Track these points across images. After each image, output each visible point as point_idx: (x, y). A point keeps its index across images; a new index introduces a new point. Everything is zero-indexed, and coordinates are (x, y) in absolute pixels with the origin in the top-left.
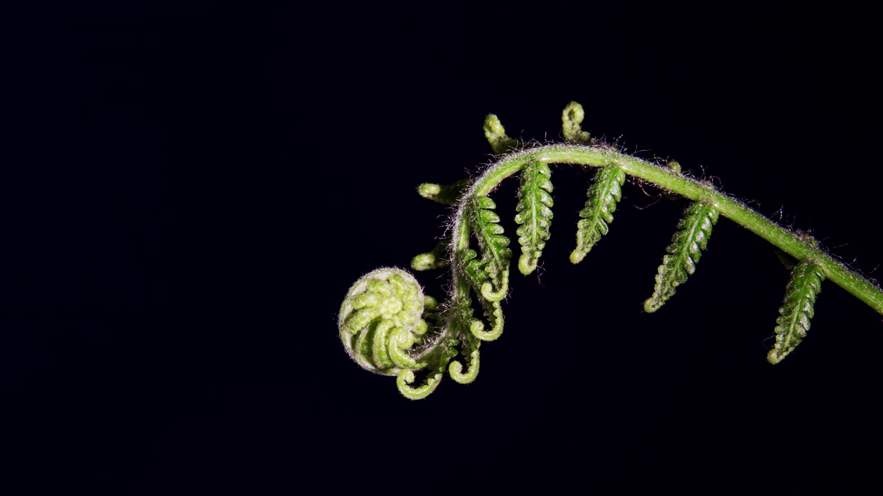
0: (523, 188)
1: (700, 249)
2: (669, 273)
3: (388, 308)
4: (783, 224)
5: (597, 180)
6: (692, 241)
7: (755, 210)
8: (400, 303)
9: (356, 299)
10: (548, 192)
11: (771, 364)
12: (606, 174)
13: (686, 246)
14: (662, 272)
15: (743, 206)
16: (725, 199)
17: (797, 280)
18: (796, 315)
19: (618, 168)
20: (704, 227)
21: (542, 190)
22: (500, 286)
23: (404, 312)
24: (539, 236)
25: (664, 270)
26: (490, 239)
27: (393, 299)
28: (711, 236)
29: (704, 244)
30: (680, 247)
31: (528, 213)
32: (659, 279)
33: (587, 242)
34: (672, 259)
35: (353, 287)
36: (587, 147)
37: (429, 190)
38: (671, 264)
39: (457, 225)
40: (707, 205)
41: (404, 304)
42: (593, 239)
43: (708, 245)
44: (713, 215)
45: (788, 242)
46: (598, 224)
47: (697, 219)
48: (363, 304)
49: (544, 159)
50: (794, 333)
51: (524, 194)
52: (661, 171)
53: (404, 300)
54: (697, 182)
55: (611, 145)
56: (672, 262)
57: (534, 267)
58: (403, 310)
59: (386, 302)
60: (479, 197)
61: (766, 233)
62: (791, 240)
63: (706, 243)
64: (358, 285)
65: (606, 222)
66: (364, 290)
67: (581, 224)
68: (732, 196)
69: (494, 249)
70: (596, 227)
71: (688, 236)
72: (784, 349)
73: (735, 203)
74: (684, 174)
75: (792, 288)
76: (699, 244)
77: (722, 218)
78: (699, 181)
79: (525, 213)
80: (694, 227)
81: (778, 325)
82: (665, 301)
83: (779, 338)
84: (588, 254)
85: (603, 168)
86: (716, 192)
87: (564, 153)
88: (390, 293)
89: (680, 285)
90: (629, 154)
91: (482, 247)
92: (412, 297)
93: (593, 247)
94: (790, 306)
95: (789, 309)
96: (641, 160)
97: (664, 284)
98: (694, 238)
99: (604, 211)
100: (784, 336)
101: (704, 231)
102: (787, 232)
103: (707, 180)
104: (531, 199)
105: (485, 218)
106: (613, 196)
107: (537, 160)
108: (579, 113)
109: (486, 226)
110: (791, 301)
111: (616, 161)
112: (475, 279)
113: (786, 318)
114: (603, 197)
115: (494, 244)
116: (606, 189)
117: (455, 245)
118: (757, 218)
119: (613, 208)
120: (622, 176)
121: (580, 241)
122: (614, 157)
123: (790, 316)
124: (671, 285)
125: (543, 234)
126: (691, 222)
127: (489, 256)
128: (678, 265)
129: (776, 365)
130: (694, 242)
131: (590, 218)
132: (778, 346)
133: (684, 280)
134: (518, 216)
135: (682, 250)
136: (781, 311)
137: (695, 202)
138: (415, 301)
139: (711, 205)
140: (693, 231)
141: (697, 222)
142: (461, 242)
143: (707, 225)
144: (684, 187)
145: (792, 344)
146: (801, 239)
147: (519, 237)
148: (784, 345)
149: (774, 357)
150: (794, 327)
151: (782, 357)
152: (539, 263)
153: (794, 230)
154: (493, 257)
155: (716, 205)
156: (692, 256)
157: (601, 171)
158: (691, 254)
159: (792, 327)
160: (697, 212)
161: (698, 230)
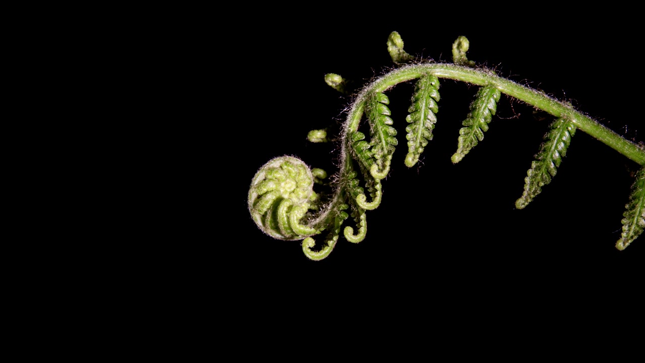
0: (417, 95)
1: (561, 156)
2: (536, 175)
3: (286, 188)
4: (628, 137)
5: (478, 96)
6: (554, 150)
7: (605, 126)
8: (294, 183)
9: (258, 187)
10: (436, 101)
11: (619, 251)
12: (486, 91)
13: (550, 154)
14: (530, 175)
15: (596, 122)
16: (582, 117)
17: (639, 181)
18: (638, 210)
19: (496, 88)
20: (564, 139)
21: (431, 99)
22: (384, 166)
23: (298, 189)
24: (424, 135)
25: (532, 173)
26: (381, 127)
27: (288, 180)
28: (569, 146)
29: (564, 154)
30: (545, 155)
31: (417, 115)
32: (527, 180)
33: (466, 146)
34: (538, 164)
35: (254, 178)
36: (472, 69)
37: (334, 80)
38: (538, 168)
39: (352, 111)
40: (567, 121)
41: (297, 183)
42: (471, 144)
43: (567, 153)
44: (572, 129)
45: (632, 151)
46: (476, 132)
47: (558, 133)
48: (265, 190)
49: (436, 74)
50: (637, 225)
51: (417, 100)
52: (530, 92)
53: (297, 180)
54: (559, 102)
55: (491, 69)
56: (538, 166)
57: (417, 160)
58: (297, 187)
59: (283, 184)
60: (377, 93)
61: (614, 144)
62: (634, 150)
63: (566, 152)
64: (258, 175)
65: (482, 130)
66: (264, 178)
67: (462, 131)
68: (587, 114)
69: (382, 136)
70: (474, 134)
71: (552, 146)
72: (629, 237)
73: (589, 120)
74: (549, 95)
75: (635, 188)
76: (560, 153)
77: (579, 132)
78: (561, 101)
79: (415, 115)
80: (556, 139)
81: (625, 217)
82: (533, 198)
83: (625, 228)
84: (466, 155)
85: (483, 87)
86: (575, 111)
87: (453, 71)
88: (284, 177)
89: (545, 185)
90: (505, 77)
91: (373, 132)
92: (302, 176)
93: (470, 151)
94: (634, 202)
95: (633, 205)
96: (514, 82)
97: (532, 183)
98: (556, 147)
99: (482, 122)
100: (629, 226)
101: (564, 142)
102: (631, 144)
103: (567, 101)
104: (422, 105)
105: (380, 110)
106: (490, 110)
107: (431, 73)
108: (465, 44)
109: (380, 116)
110: (634, 198)
111: (494, 82)
112: (361, 156)
113: (631, 212)
114: (482, 110)
115: (383, 132)
116: (484, 105)
117: (347, 126)
118: (607, 132)
119: (489, 120)
120: (498, 94)
121: (460, 145)
122: (493, 79)
123: (634, 210)
124: (538, 186)
125: (427, 134)
126: (554, 135)
127: (377, 140)
128: (543, 169)
129: (623, 251)
130: (556, 151)
131: (470, 127)
132: (624, 235)
133: (548, 181)
134: (409, 116)
135: (546, 157)
136: (627, 206)
137: (557, 118)
138: (305, 179)
139: (570, 121)
140: (555, 141)
141: (559, 135)
142: (353, 124)
143: (566, 137)
144: (548, 106)
145: (636, 233)
146: (642, 148)
147: (407, 133)
148: (629, 234)
149: (621, 245)
150: (637, 219)
151: (627, 244)
152: (420, 158)
153: (636, 142)
154: (381, 142)
155: (574, 121)
156: (554, 162)
157: (482, 90)
158: (554, 160)
159: (635, 219)
160: (559, 127)
161: (560, 141)
